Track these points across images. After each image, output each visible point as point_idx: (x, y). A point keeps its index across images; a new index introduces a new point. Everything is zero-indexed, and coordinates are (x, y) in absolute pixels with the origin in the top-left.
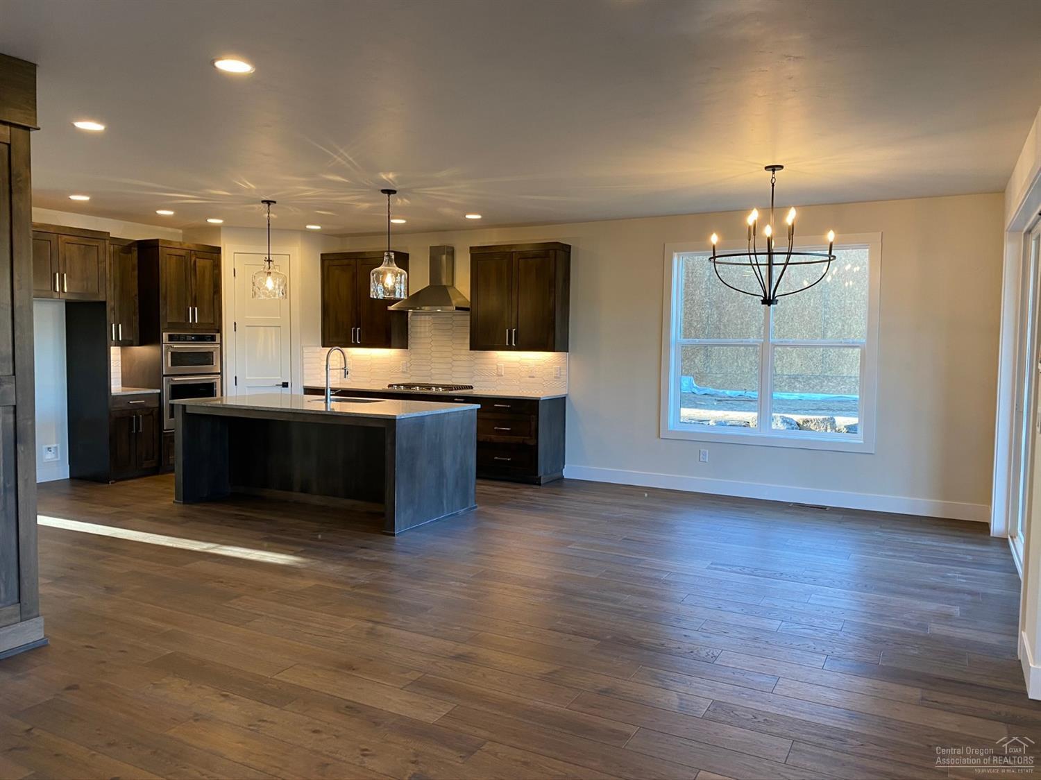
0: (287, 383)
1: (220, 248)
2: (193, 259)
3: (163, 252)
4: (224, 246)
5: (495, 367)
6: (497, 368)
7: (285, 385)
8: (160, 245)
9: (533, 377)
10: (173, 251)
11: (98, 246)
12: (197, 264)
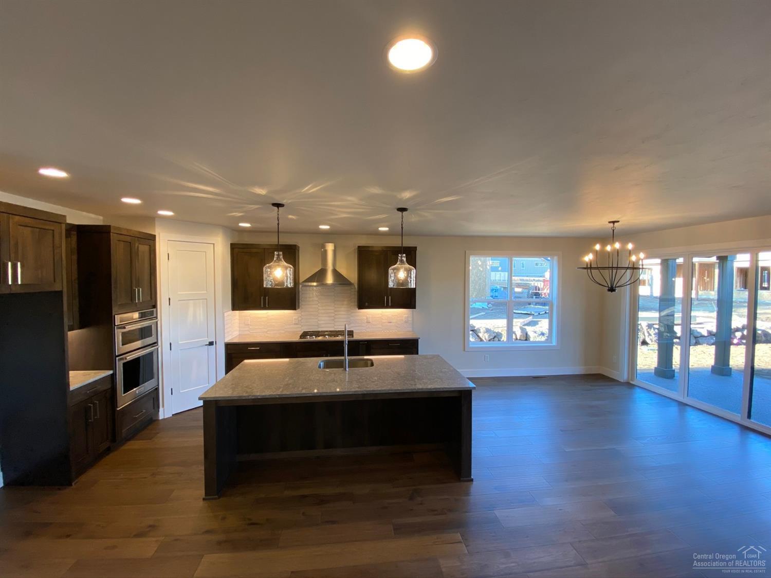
0: (213, 342)
1: (155, 236)
2: (137, 245)
3: (113, 237)
4: (159, 234)
5: (365, 318)
6: (367, 319)
7: (211, 344)
8: (112, 231)
9: (391, 322)
10: (122, 238)
11: (53, 230)
12: (139, 249)
